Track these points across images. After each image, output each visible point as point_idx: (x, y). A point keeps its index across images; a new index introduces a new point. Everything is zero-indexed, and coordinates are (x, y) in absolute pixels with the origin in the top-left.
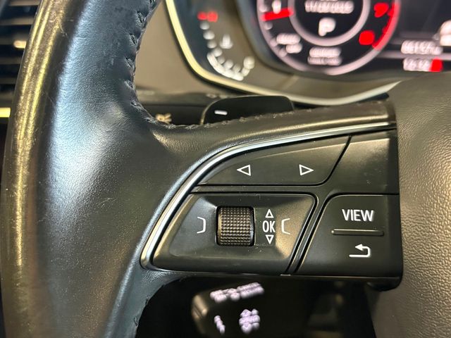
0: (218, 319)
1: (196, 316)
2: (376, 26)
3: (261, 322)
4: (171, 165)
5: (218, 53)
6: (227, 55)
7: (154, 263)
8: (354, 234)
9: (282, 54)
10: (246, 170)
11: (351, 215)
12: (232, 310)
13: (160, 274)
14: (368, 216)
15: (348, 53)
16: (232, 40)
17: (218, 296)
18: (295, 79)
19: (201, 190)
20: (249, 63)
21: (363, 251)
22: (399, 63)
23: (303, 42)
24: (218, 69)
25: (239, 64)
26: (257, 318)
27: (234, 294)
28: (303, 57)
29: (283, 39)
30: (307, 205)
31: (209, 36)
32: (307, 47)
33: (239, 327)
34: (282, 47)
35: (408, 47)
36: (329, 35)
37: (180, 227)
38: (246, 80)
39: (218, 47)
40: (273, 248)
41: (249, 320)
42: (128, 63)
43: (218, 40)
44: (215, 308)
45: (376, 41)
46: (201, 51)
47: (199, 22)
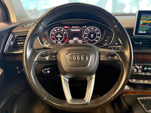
0: (45, 72)
1: (42, 72)
2: (65, 39)
3: (50, 72)
4: (37, 54)
5: (45, 43)
6: (46, 43)
7: (36, 61)
8: (54, 58)
9: (54, 43)
10: (44, 53)
11: (53, 56)
12: (46, 71)
13: (37, 63)
14: (54, 56)
15: (62, 42)
16: (47, 41)
17: (45, 69)
18: (55, 46)
19: (40, 55)
20: (49, 44)
21: (54, 59)
22: (69, 43)
23: (56, 41)
24: (45, 45)
25: (48, 44)
26: (49, 72)
27: (47, 69)
28: (57, 43)
29: (54, 41)
30: (49, 56)
31: (43, 41)
32: (57, 42)
33: (47, 73)
34: (54, 42)
35: (70, 41)
36: (60, 40)
37: (38, 58)
38: (49, 46)
39: (45, 42)
40: (46, 59)
41: (48, 72)
42: (33, 45)
43: (45, 41)
44: (44, 71)
45: (66, 40)
46: (42, 43)
47: (42, 39)
